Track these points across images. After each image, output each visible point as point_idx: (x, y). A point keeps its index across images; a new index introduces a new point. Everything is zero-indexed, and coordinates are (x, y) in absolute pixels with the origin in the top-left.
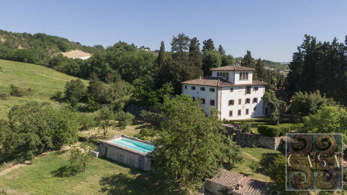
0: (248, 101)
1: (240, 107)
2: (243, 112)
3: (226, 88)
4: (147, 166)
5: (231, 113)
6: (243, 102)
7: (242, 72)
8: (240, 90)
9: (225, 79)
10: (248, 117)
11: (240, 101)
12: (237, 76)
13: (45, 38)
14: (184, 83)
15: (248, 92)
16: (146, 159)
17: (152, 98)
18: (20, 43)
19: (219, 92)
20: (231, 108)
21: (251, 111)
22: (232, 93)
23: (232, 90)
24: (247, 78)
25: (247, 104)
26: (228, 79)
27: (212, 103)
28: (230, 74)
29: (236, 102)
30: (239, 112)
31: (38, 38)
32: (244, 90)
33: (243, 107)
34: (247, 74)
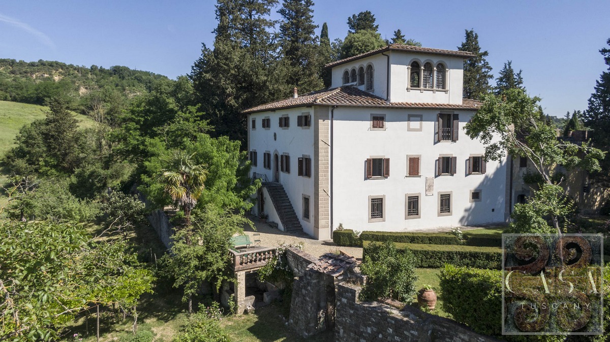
0: (446, 166)
1: (415, 186)
2: (429, 205)
5: (377, 207)
6: (428, 168)
7: (422, 60)
8: (415, 124)
9: (363, 88)
10: (452, 222)
11: (414, 166)
12: (400, 73)
13: (125, 74)
14: (250, 109)
15: (447, 133)
18: (84, 82)
19: (324, 125)
20: (377, 187)
22: (378, 132)
23: (378, 121)
24: (442, 85)
25: (445, 179)
28: (378, 68)
29: (398, 167)
33: (429, 187)
34: (442, 69)
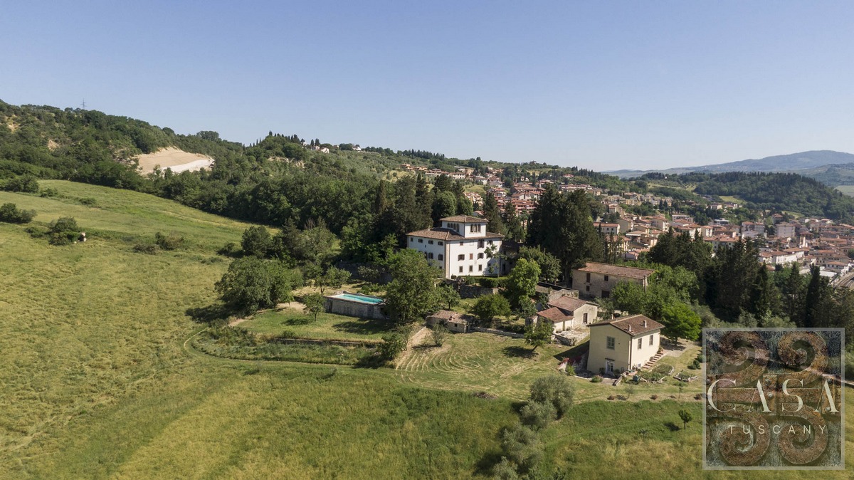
0: (481, 256)
1: (471, 262)
2: (476, 268)
3: (455, 242)
4: (377, 314)
5: (461, 269)
6: (475, 256)
7: (474, 224)
8: (472, 243)
9: (455, 231)
10: (480, 274)
11: (471, 256)
12: (468, 228)
13: (104, 122)
14: (409, 234)
15: (481, 245)
16: (375, 308)
17: (371, 252)
18: (51, 133)
19: (448, 245)
20: (461, 263)
21: (485, 266)
22: (462, 246)
23: (462, 243)
24: (479, 231)
25: (480, 259)
26: (458, 231)
27: (441, 257)
28: (461, 226)
29: (467, 257)
30: (471, 269)
31: (88, 122)
32: (476, 244)
33: (476, 263)
34: (479, 226)
